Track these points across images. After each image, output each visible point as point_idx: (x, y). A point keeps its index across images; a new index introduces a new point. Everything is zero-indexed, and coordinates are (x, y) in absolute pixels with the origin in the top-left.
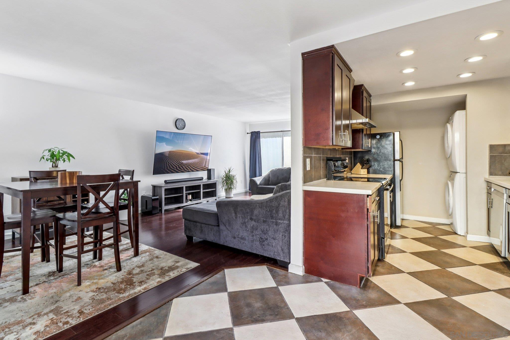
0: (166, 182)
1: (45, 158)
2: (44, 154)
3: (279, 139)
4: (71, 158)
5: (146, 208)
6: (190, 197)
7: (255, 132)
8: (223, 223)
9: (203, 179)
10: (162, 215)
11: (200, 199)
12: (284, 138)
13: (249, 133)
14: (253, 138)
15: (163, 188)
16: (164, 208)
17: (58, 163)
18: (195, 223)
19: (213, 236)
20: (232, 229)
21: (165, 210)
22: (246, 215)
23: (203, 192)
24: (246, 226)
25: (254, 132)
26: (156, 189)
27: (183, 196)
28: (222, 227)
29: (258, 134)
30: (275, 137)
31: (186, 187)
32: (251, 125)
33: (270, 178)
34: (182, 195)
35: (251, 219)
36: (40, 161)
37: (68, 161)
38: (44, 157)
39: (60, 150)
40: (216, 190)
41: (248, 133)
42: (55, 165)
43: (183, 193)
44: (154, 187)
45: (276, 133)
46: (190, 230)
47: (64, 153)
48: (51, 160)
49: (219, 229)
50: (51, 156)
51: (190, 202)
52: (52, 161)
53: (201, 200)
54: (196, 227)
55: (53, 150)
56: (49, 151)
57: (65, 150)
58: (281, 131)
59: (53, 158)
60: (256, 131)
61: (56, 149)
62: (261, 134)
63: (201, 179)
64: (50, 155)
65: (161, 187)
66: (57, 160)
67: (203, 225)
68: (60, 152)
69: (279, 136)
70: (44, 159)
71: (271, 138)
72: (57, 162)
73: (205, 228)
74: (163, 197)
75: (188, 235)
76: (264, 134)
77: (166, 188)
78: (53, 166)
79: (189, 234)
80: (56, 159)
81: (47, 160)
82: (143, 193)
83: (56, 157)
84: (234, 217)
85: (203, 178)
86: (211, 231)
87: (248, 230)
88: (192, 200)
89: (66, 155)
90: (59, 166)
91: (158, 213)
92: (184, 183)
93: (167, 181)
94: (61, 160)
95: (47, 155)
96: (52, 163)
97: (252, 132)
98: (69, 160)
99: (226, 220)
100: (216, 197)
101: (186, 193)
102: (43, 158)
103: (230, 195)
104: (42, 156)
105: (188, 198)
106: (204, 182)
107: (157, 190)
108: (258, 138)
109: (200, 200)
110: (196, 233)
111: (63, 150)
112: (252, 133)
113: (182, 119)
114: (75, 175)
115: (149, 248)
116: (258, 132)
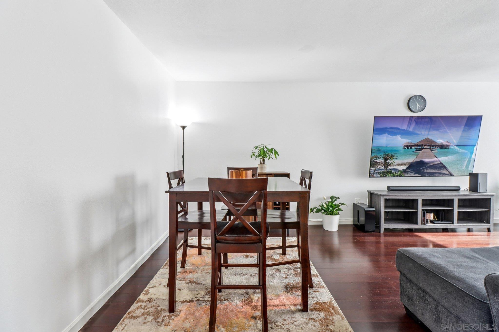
0: (389, 188)
5: (358, 221)
6: (431, 216)
9: (459, 190)
10: (380, 236)
11: (452, 223)
15: (382, 197)
16: (384, 226)
17: (265, 160)
21: (386, 230)
23: (458, 211)
26: (373, 197)
27: (416, 213)
31: (423, 200)
34: (415, 212)
38: (254, 154)
39: (265, 147)
40: (489, 211)
43: (417, 209)
44: (371, 195)
51: (432, 224)
53: (454, 224)
63: (457, 189)
65: (379, 196)
67: (441, 309)
73: (447, 317)
74: (383, 210)
75: (407, 306)
77: (388, 198)
79: (409, 306)
82: (356, 199)
85: (459, 187)
88: (435, 222)
90: (265, 163)
91: (374, 231)
92: (420, 193)
93: (391, 188)
98: (276, 157)
100: (489, 224)
101: (423, 210)
104: (252, 153)
105: (427, 218)
106: (462, 196)
107: (375, 199)
109: (452, 225)
113: (420, 96)
114: (241, 175)
115: (331, 300)
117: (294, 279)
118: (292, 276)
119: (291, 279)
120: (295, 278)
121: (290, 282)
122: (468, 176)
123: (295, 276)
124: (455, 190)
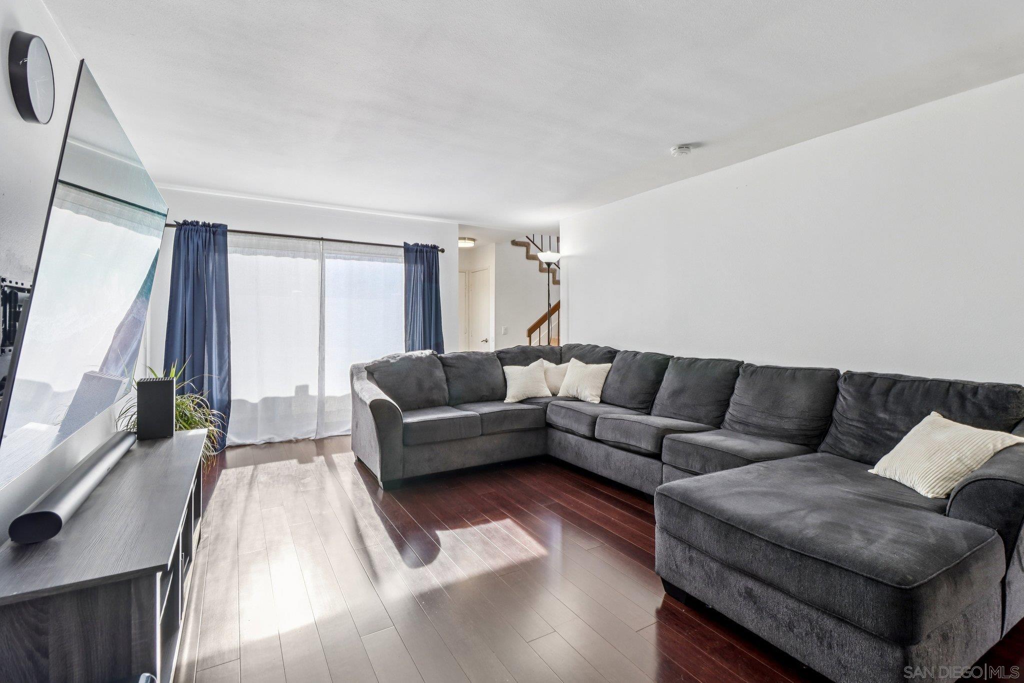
3: (308, 266)
12: (327, 261)
13: (168, 226)
25: (196, 223)
29: (214, 234)
45: (295, 240)
60: (208, 221)
62: (230, 237)
76: (243, 238)
112: (183, 229)
116: (220, 226)
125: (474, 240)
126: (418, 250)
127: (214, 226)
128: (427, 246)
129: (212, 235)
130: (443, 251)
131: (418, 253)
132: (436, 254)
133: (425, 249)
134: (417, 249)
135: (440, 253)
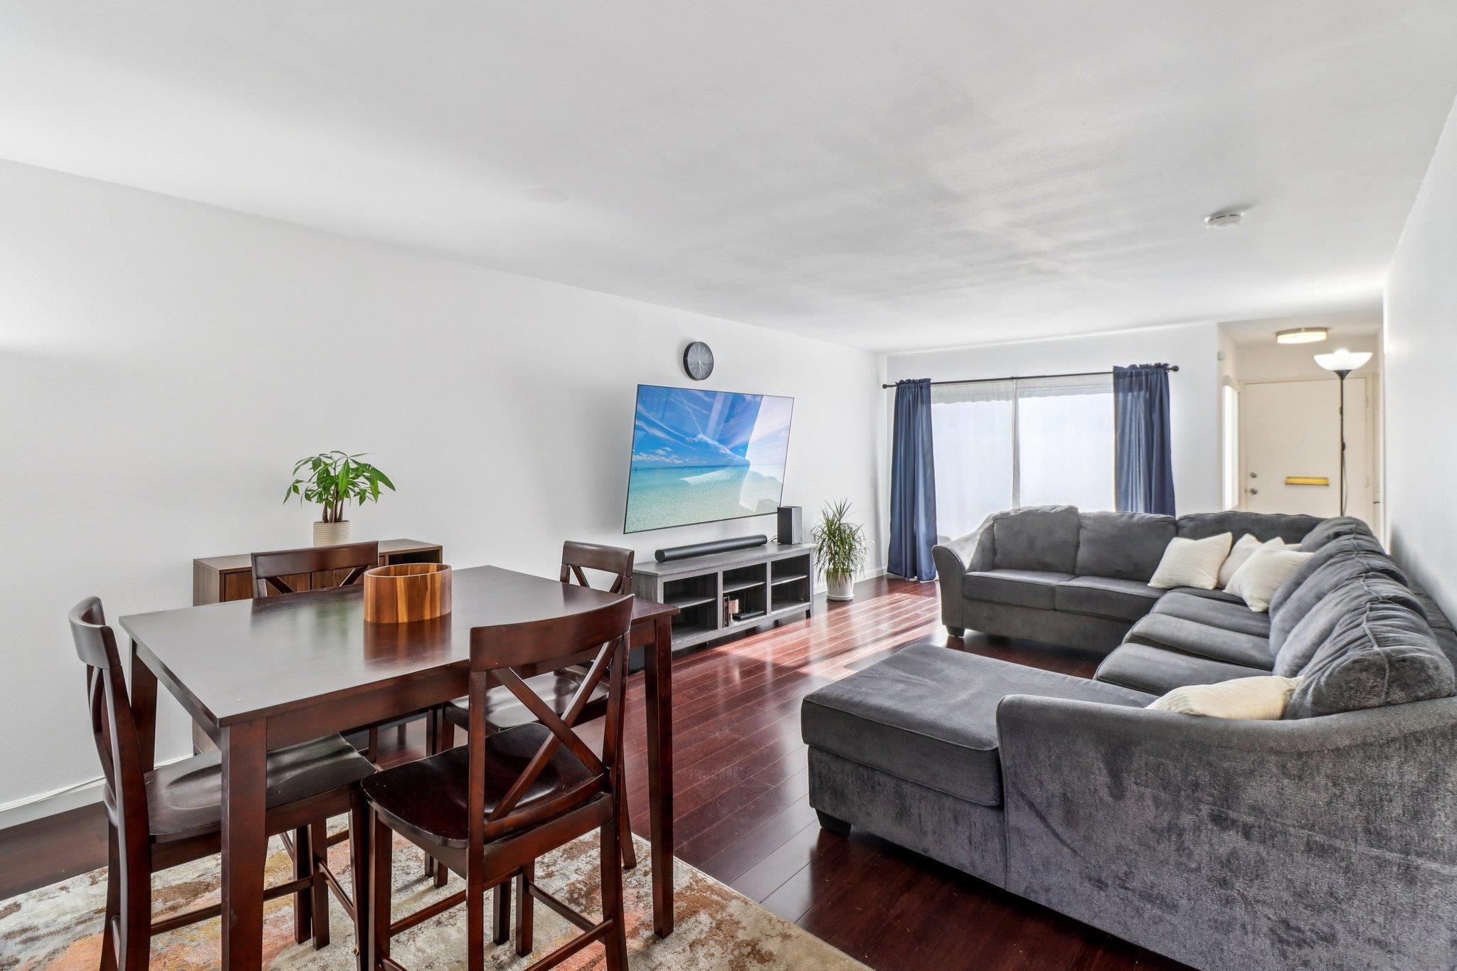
0: (661, 556)
1: (302, 488)
2: (298, 476)
3: (1002, 408)
4: (381, 485)
6: (735, 607)
7: (914, 382)
8: (1031, 805)
9: (766, 543)
11: (765, 613)
12: (1021, 401)
13: (889, 386)
14: (904, 403)
15: (659, 579)
17: (342, 505)
18: (865, 773)
19: (966, 847)
20: (1087, 839)
22: (1188, 797)
23: (772, 587)
24: (1181, 848)
25: (909, 381)
27: (715, 602)
28: (1018, 817)
29: (921, 388)
30: (987, 397)
31: (725, 573)
32: (894, 359)
33: (997, 543)
34: (713, 601)
35: (1220, 821)
36: (286, 499)
37: (372, 497)
38: (298, 485)
39: (350, 461)
40: (808, 578)
41: (885, 386)
42: (332, 512)
43: (715, 595)
45: (989, 384)
46: (838, 794)
47: (362, 469)
48: (320, 495)
49: (1003, 822)
50: (320, 482)
51: (736, 623)
52: (324, 499)
53: (768, 615)
54: (873, 788)
55: (328, 461)
56: (316, 463)
57: (361, 460)
58: (1012, 378)
59: (326, 489)
60: (917, 377)
61: (336, 456)
62: (933, 389)
63: (760, 543)
64: (315, 479)
65: (651, 577)
66: (338, 496)
67: (906, 789)
68: (349, 466)
69: (999, 396)
70: (298, 493)
71: (968, 400)
72: (339, 503)
73: (920, 802)
75: (828, 811)
76: (944, 388)
77: (666, 579)
78: (326, 516)
79: (834, 810)
80: (337, 493)
81: (308, 497)
83: (337, 485)
84: (1104, 793)
85: (765, 537)
86: (957, 822)
87: (1198, 869)
88: (742, 617)
89: (367, 478)
90: (344, 518)
92: (719, 557)
93: (667, 554)
94: (352, 493)
95: (308, 477)
96: (322, 506)
97: (902, 382)
98: (376, 493)
99: (1053, 796)
100: (809, 603)
101: (725, 595)
102: (296, 489)
103: (843, 593)
104: (291, 484)
105: (730, 611)
106: (773, 554)
107: (639, 586)
108: (922, 402)
109: (764, 617)
110: (869, 814)
111: (357, 459)
112: (903, 387)
113: (704, 345)
114: (429, 588)
115: (694, 876)
116: (925, 380)
117: (574, 868)
118: (559, 861)
119: (567, 872)
120: (575, 864)
121: (572, 881)
122: (775, 513)
123: (568, 858)
124: (758, 545)
125: (1325, 329)
126: (1134, 374)
127: (920, 381)
128: (1147, 367)
129: (919, 390)
130: (1176, 369)
131: (1134, 378)
132: (1163, 376)
133: (1143, 371)
134: (1131, 373)
135: (1171, 374)
